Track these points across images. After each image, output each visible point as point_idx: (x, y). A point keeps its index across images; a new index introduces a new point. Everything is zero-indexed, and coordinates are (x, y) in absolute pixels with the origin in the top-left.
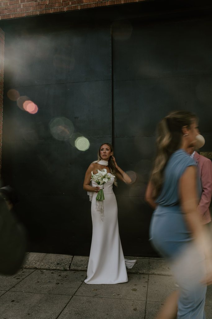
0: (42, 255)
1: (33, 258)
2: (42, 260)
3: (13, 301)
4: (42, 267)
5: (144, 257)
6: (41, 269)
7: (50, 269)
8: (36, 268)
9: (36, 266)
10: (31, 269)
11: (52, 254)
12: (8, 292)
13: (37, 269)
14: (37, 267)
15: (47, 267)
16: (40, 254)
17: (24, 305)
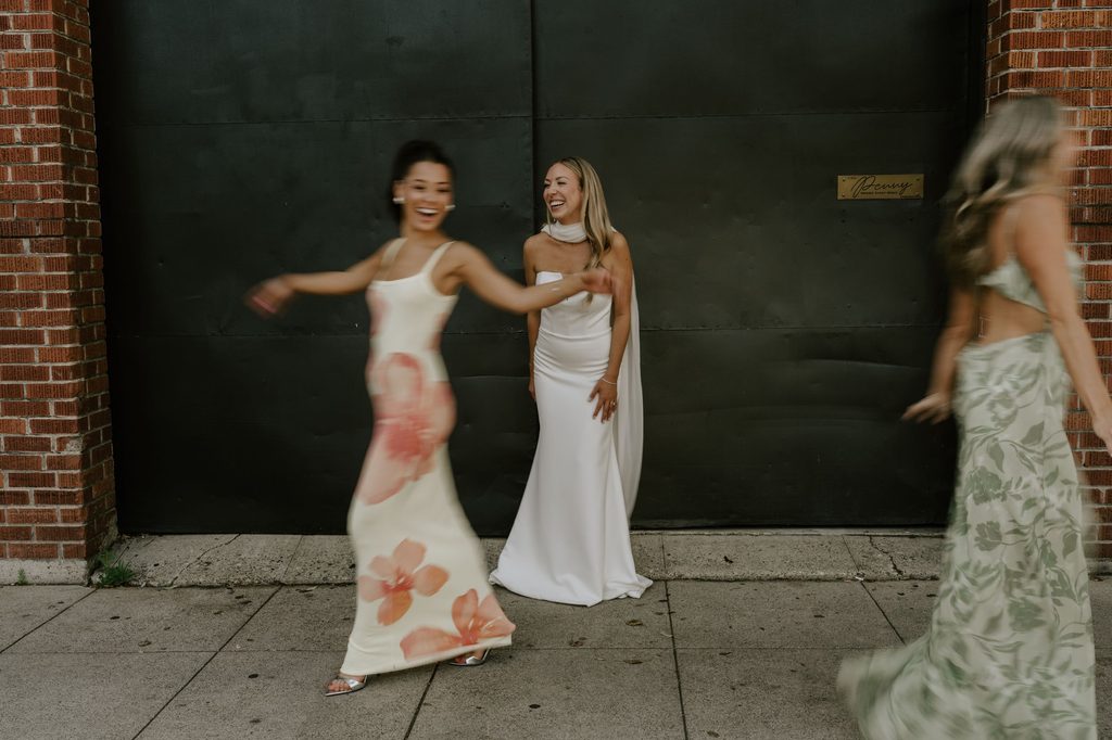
0: (287, 541)
1: (257, 551)
2: (293, 558)
3: (254, 676)
4: (300, 579)
5: (639, 532)
6: (299, 585)
7: (328, 584)
8: (279, 584)
9: (278, 575)
10: (259, 585)
11: (322, 537)
12: (221, 654)
13: (283, 585)
14: (283, 580)
15: (317, 576)
16: (279, 538)
17: (296, 683)
